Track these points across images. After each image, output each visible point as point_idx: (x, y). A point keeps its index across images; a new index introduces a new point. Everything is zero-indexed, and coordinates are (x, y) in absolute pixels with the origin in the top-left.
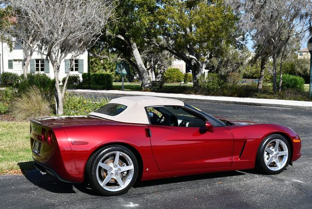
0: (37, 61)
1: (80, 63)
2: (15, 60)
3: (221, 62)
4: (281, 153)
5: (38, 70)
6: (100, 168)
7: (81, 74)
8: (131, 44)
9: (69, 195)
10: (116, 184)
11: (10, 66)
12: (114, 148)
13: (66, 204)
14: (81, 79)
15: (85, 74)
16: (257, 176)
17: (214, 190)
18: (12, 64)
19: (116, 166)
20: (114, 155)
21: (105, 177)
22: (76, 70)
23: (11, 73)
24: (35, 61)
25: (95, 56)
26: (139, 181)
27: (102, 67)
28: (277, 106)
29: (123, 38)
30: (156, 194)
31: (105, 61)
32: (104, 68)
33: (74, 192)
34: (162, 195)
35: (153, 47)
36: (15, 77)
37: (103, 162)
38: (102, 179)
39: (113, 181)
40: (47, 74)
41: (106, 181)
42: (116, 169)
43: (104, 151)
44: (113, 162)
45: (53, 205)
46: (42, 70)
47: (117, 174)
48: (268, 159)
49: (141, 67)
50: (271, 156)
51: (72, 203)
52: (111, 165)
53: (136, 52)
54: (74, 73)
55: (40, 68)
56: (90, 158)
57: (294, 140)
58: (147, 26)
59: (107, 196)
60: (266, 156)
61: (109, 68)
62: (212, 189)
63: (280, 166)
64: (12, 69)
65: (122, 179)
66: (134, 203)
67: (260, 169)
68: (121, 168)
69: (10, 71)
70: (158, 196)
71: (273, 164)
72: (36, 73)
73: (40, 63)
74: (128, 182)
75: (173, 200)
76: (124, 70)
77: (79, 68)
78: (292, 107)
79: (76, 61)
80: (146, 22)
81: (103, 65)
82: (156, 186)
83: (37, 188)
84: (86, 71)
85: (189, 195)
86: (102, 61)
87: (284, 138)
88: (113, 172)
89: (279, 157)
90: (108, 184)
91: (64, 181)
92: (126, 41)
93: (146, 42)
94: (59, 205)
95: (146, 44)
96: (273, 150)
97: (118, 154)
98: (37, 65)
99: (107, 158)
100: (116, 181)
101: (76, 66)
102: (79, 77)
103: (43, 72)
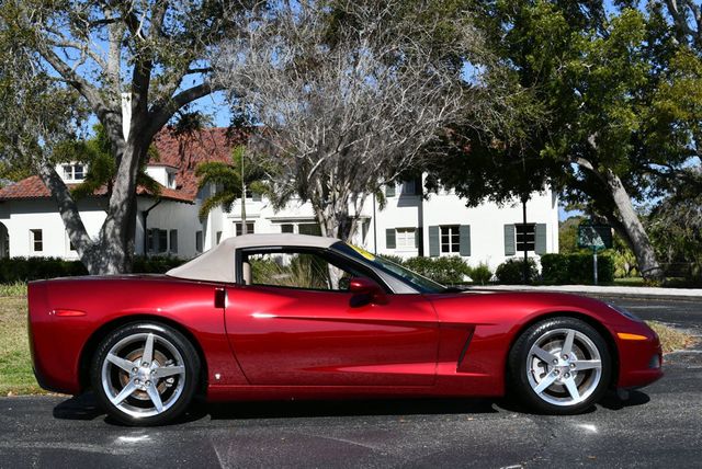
0: (445, 229)
1: (538, 232)
2: (401, 230)
4: (586, 364)
5: (445, 249)
7: (539, 257)
11: (391, 242)
14: (539, 268)
18: (394, 237)
22: (531, 247)
23: (389, 257)
24: (440, 231)
36: (395, 261)
40: (464, 258)
46: (455, 249)
48: (542, 376)
50: (551, 368)
55: (450, 244)
57: (620, 335)
63: (578, 394)
64: (394, 247)
69: (390, 252)
72: (442, 255)
73: (450, 235)
76: (599, 238)
77: (537, 243)
79: (531, 227)
84: (552, 247)
96: (558, 355)
98: (445, 240)
101: (532, 238)
102: (534, 263)
103: (457, 254)
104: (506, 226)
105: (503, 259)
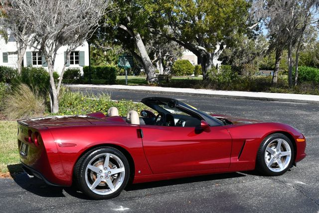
0: (34, 53)
1: (80, 56)
2: (10, 53)
3: (235, 52)
4: (284, 154)
5: (35, 63)
6: (89, 171)
7: (82, 68)
8: (134, 35)
9: (57, 199)
10: (106, 187)
11: (5, 59)
12: (104, 149)
13: (53, 208)
14: (82, 73)
15: (87, 67)
16: (257, 177)
17: (210, 193)
18: (7, 57)
19: (105, 169)
20: (104, 157)
21: (94, 180)
22: (77, 62)
23: (6, 67)
24: (32, 54)
25: (97, 47)
26: (131, 184)
27: (105, 59)
28: (291, 102)
29: (125, 28)
30: (149, 197)
31: (109, 52)
32: (108, 60)
33: (63, 196)
34: (155, 198)
35: (159, 38)
36: (10, 71)
37: (92, 164)
38: (91, 182)
39: (103, 184)
40: (45, 68)
41: (95, 184)
42: (107, 171)
43: (93, 153)
44: (103, 164)
45: (40, 209)
46: (40, 63)
47: (107, 177)
48: (269, 160)
49: (146, 60)
50: (272, 156)
51: (60, 208)
52: (101, 167)
53: (140, 43)
54: (74, 66)
55: (37, 61)
56: (79, 161)
57: (297, 140)
59: (97, 200)
60: (267, 157)
61: (113, 60)
62: (207, 192)
63: (283, 166)
64: (7, 62)
65: (113, 182)
66: (124, 206)
67: (261, 170)
68: (111, 170)
69: (5, 65)
70: (150, 200)
71: (275, 165)
72: (33, 66)
73: (37, 56)
74: (119, 185)
75: (166, 203)
76: (128, 63)
77: (80, 60)
78: (308, 103)
79: (77, 53)
80: (150, 11)
81: (106, 56)
82: (150, 189)
83: (25, 192)
84: (87, 64)
85: (183, 198)
86: (105, 52)
87: (287, 138)
88: (103, 174)
89: (282, 157)
90: (98, 188)
91: (52, 184)
92: (129, 32)
93: (151, 33)
94: (46, 210)
96: (275, 150)
97: (108, 156)
98: (35, 58)
99: (97, 160)
100: (106, 184)
101: (77, 58)
102: (79, 70)
103: (40, 66)
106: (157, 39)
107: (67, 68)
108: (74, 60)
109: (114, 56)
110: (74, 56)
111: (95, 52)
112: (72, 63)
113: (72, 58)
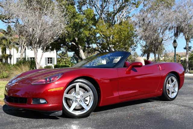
0: (31, 58)
1: (53, 60)
7: (53, 65)
8: (78, 47)
14: (53, 67)
15: (55, 65)
22: (51, 63)
25: (61, 57)
27: (65, 63)
29: (74, 44)
32: (66, 63)
35: (90, 50)
53: (81, 51)
54: (50, 65)
58: (88, 36)
79: (51, 58)
84: (56, 63)
86: (64, 60)
92: (76, 45)
93: (87, 47)
95: (86, 48)
101: (51, 61)
104: (46, 58)
105: (45, 66)
106: (90, 51)
107: (46, 65)
108: (50, 62)
109: (68, 61)
110: (50, 60)
111: (59, 60)
112: (49, 63)
113: (49, 61)
